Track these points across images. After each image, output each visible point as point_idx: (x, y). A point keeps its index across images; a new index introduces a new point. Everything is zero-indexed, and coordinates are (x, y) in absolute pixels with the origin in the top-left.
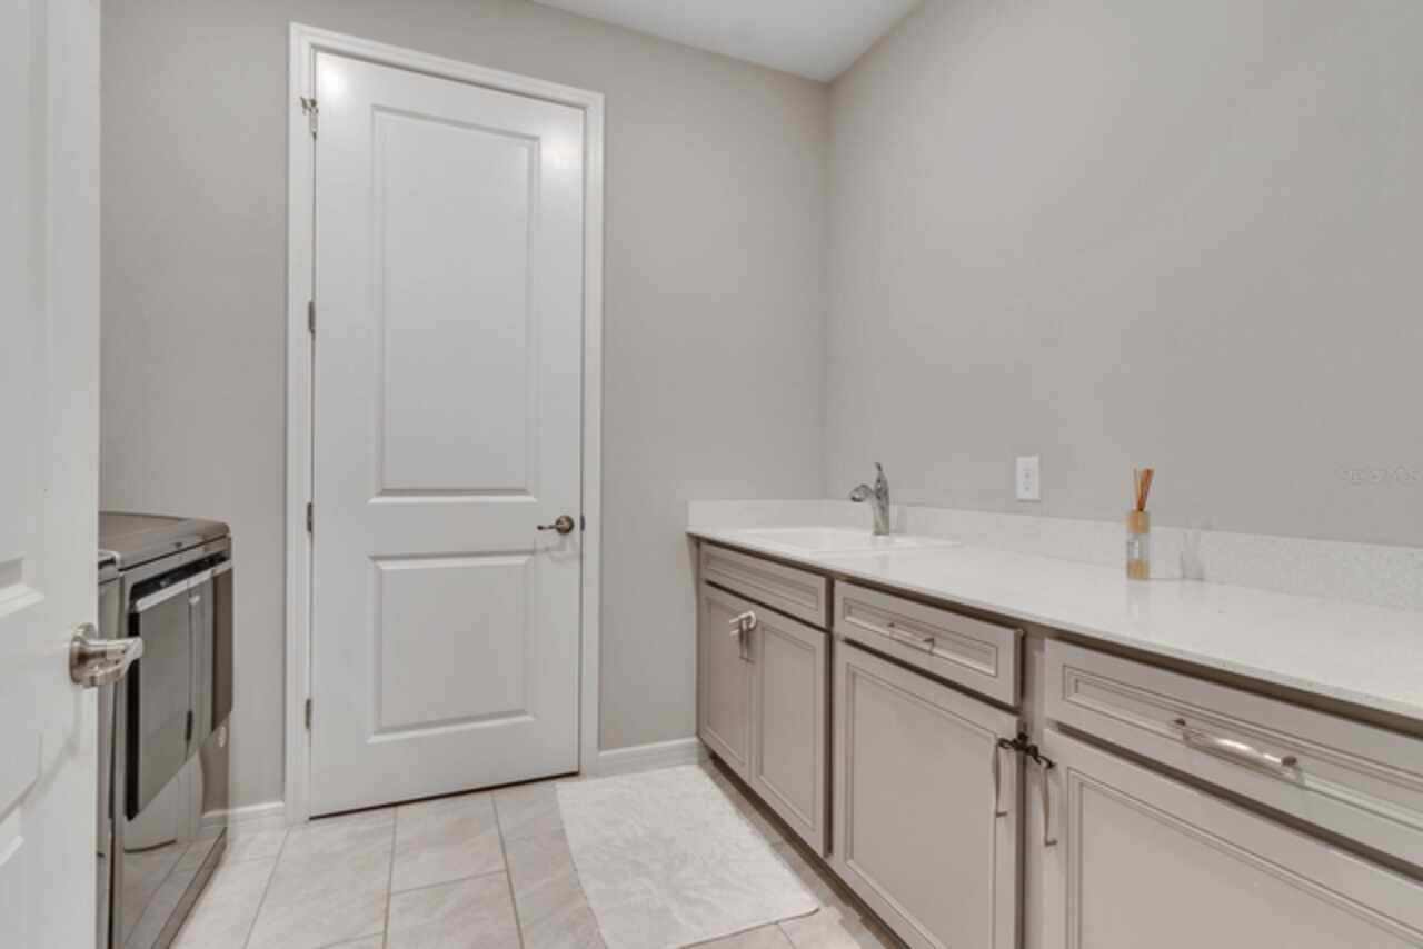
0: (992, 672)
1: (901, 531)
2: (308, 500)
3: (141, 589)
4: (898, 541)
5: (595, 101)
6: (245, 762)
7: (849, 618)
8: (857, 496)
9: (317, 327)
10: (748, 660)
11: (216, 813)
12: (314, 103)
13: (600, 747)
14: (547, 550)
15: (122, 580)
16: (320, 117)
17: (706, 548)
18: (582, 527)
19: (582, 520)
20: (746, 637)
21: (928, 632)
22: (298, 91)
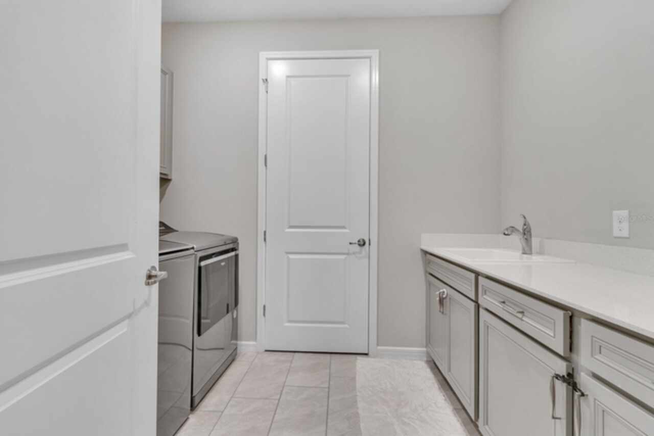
0: (552, 335)
1: (541, 253)
2: (264, 229)
3: (202, 259)
4: (535, 258)
5: (375, 54)
6: (244, 326)
7: (485, 296)
8: (506, 233)
9: (268, 165)
10: (443, 313)
11: (233, 342)
12: (266, 80)
13: (378, 345)
14: (354, 253)
15: (196, 255)
16: (269, 85)
17: (428, 256)
18: (370, 244)
19: (369, 240)
20: (441, 301)
21: (521, 308)
22: (262, 76)
